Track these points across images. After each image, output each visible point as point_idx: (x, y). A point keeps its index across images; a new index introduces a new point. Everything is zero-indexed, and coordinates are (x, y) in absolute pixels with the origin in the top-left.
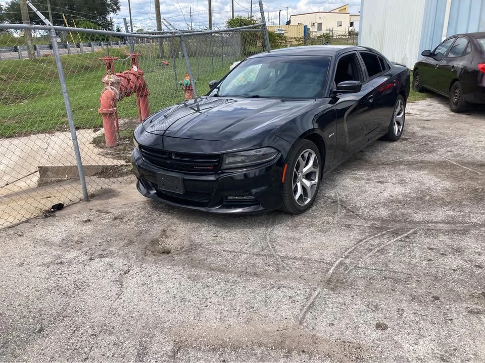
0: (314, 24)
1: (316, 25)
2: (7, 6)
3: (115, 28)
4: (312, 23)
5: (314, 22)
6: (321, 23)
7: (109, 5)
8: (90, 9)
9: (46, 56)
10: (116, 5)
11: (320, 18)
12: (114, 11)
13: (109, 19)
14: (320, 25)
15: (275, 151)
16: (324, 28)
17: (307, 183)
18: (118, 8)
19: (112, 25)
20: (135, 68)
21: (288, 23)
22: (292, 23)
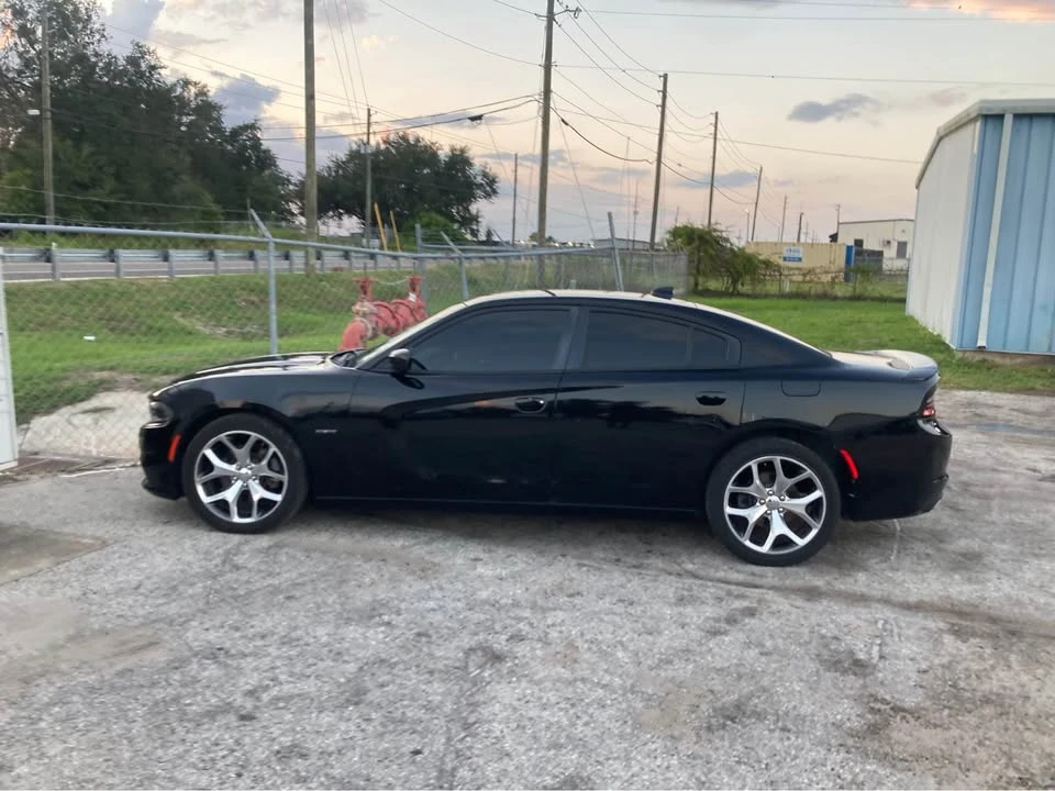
0: (889, 242)
1: (894, 245)
4: (887, 239)
5: (891, 239)
6: (906, 243)
7: (479, 186)
8: (442, 192)
10: (491, 186)
11: (903, 231)
12: (488, 195)
13: (475, 210)
14: (902, 245)
18: (495, 191)
19: (478, 223)
20: (412, 297)
21: (834, 238)
22: (840, 240)
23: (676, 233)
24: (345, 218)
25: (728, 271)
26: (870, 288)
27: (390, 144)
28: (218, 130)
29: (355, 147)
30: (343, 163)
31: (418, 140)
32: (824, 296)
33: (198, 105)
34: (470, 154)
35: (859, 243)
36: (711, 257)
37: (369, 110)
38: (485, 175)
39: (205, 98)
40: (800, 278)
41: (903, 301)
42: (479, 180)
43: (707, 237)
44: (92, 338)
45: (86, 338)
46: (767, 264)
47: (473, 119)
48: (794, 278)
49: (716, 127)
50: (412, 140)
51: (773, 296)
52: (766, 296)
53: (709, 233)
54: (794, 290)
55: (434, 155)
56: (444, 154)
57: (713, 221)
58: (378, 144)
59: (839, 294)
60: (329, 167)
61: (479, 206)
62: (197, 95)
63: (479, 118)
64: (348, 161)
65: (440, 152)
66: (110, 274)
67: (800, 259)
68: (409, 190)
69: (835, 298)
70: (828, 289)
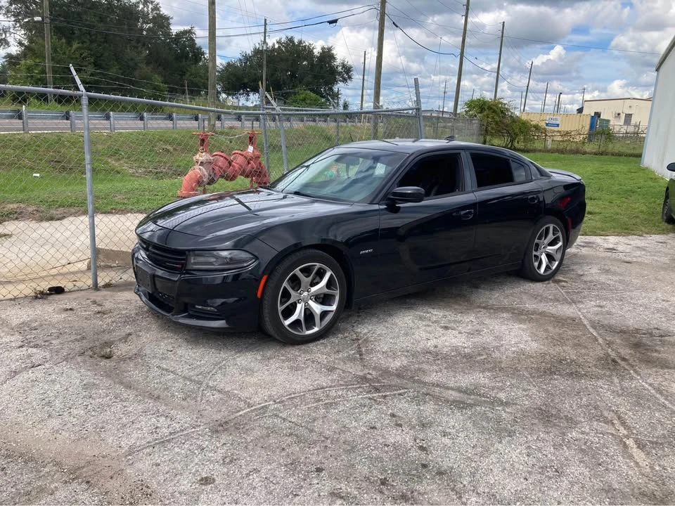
0: (619, 114)
1: (623, 116)
2: (221, 67)
3: (341, 102)
4: (617, 112)
5: (621, 112)
6: (631, 114)
7: (340, 73)
8: (315, 77)
9: (231, 128)
10: (347, 74)
11: (630, 107)
12: (345, 80)
13: (336, 90)
14: (629, 117)
15: (252, 256)
16: (633, 121)
17: (317, 308)
18: (350, 78)
19: (338, 98)
20: (251, 149)
21: (580, 111)
22: (585, 112)
23: (471, 105)
24: (251, 94)
25: (508, 132)
26: (610, 146)
27: (281, 44)
28: (167, 34)
29: (258, 46)
30: (250, 57)
31: (300, 42)
32: (577, 152)
33: (154, 17)
34: (334, 52)
35: (598, 115)
36: (497, 123)
37: (265, 20)
38: (344, 66)
39: (158, 12)
40: (559, 138)
41: (639, 156)
42: (340, 68)
43: (494, 108)
44: (38, 175)
45: (35, 175)
46: (537, 127)
47: (331, 22)
48: (555, 138)
49: (503, 32)
50: (296, 41)
51: (540, 151)
52: (534, 151)
53: (496, 105)
54: (556, 146)
55: (311, 52)
56: (317, 51)
57: (498, 96)
58: (274, 45)
59: (588, 150)
60: (240, 60)
61: (339, 87)
62: (152, 10)
63: (335, 21)
64: (254, 56)
65: (315, 51)
66: (66, 129)
67: (558, 125)
68: (293, 76)
69: (585, 153)
70: (580, 146)
